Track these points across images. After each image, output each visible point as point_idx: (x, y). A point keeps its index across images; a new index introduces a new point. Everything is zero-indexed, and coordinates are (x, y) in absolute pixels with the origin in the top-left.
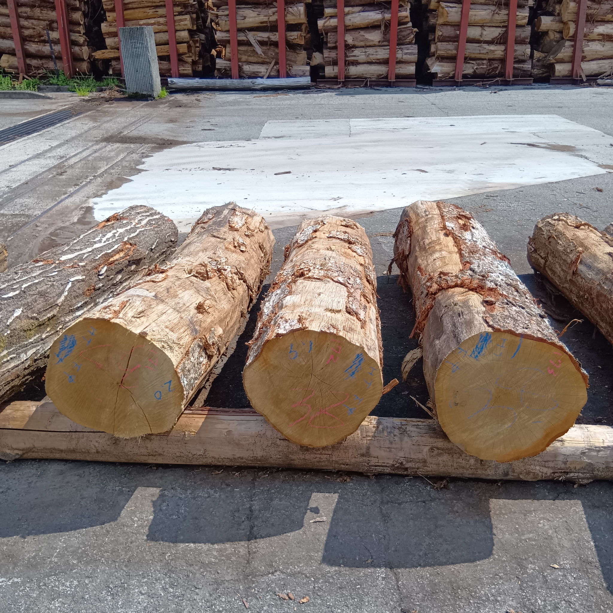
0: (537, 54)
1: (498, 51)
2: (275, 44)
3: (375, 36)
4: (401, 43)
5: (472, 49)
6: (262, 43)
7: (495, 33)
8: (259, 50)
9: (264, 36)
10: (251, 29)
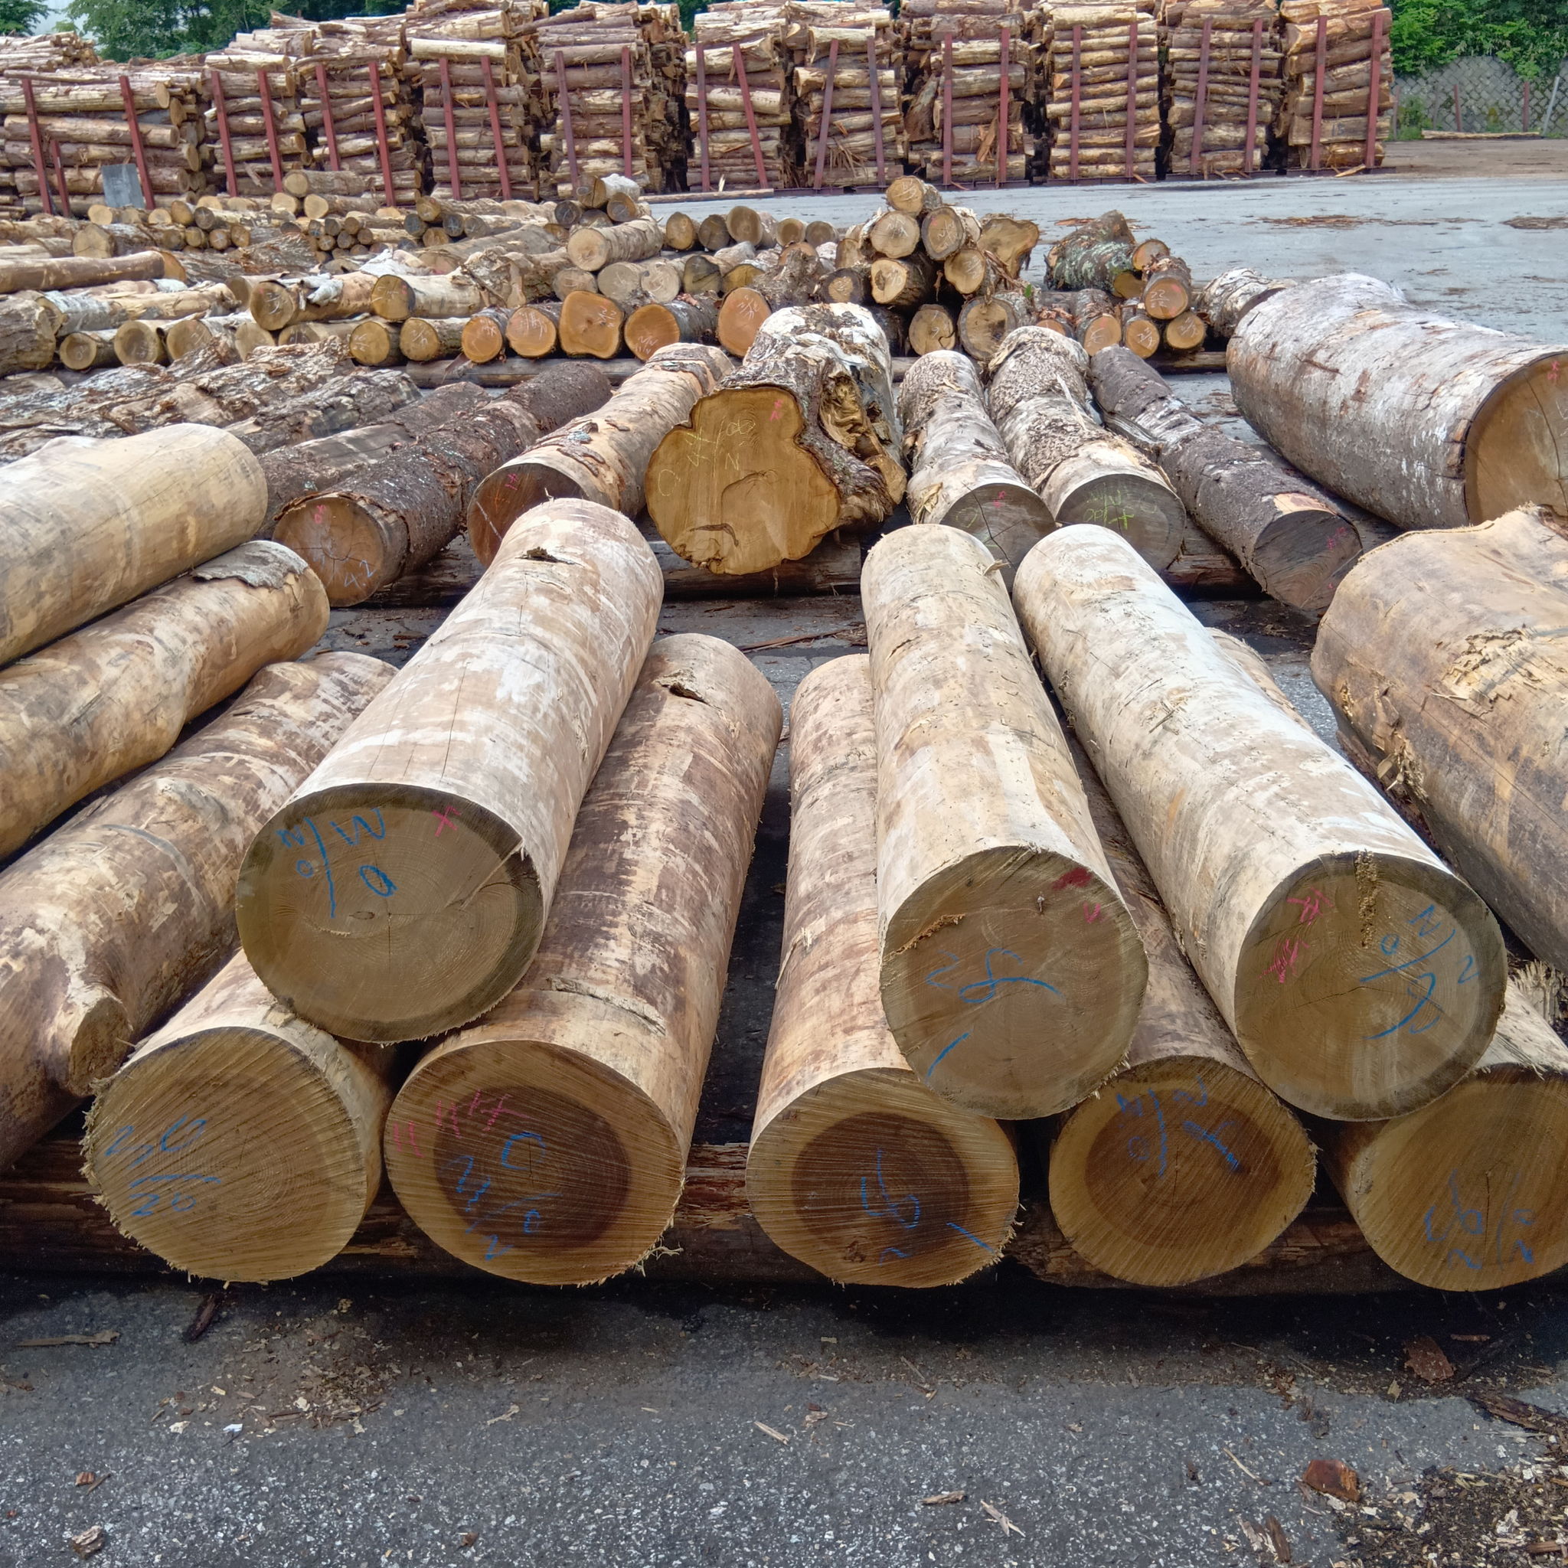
0: (542, 174)
1: (493, 172)
2: (270, 175)
3: (369, 163)
4: (395, 168)
5: (469, 172)
6: (261, 175)
7: (489, 153)
8: (257, 181)
9: (260, 166)
10: (249, 161)
